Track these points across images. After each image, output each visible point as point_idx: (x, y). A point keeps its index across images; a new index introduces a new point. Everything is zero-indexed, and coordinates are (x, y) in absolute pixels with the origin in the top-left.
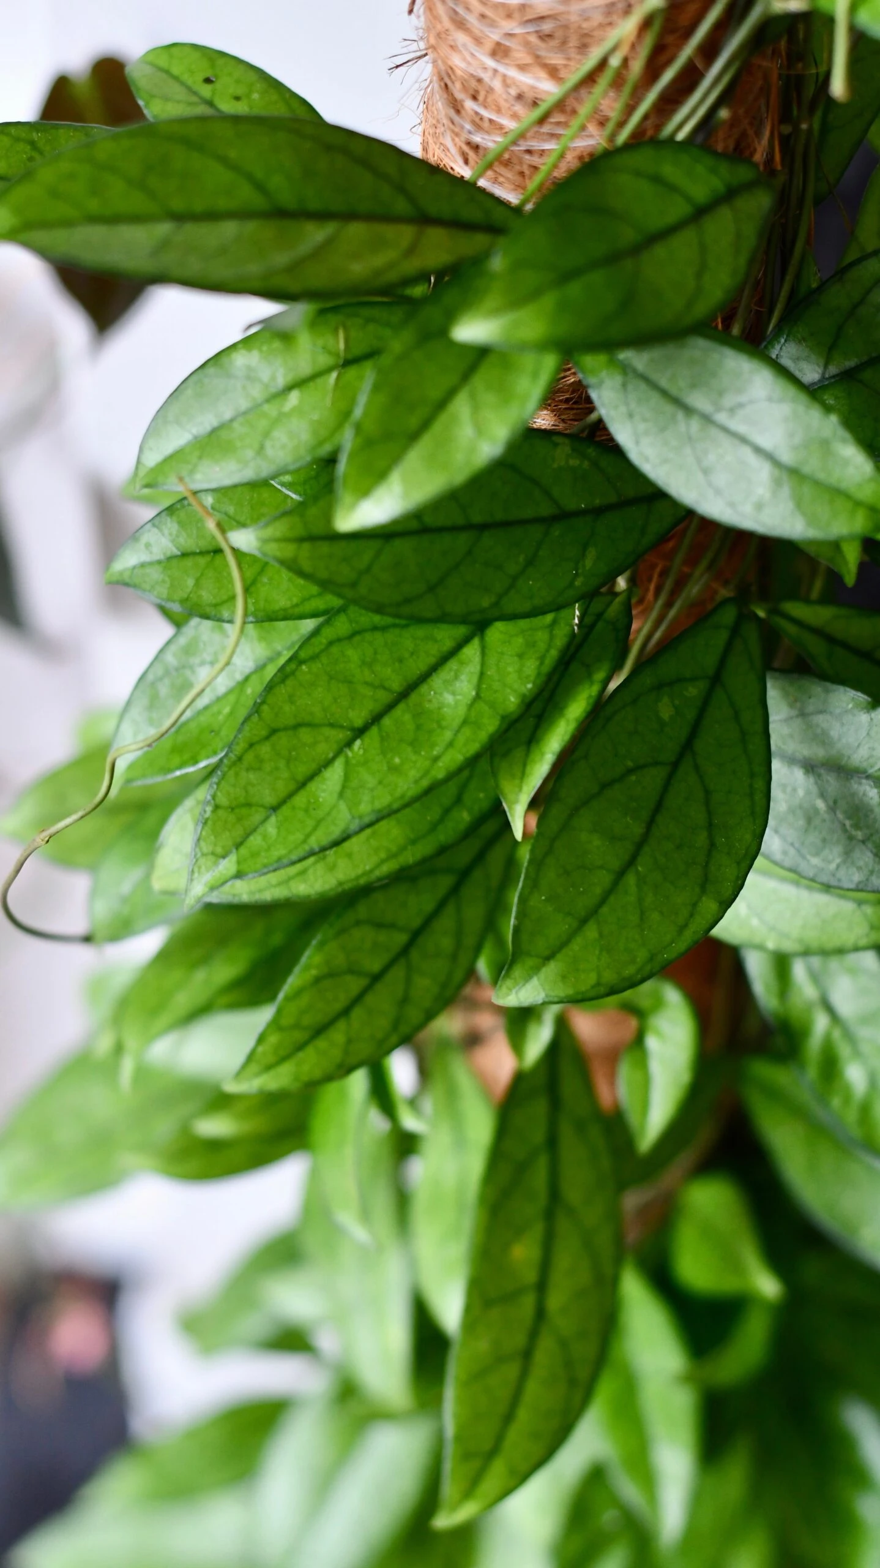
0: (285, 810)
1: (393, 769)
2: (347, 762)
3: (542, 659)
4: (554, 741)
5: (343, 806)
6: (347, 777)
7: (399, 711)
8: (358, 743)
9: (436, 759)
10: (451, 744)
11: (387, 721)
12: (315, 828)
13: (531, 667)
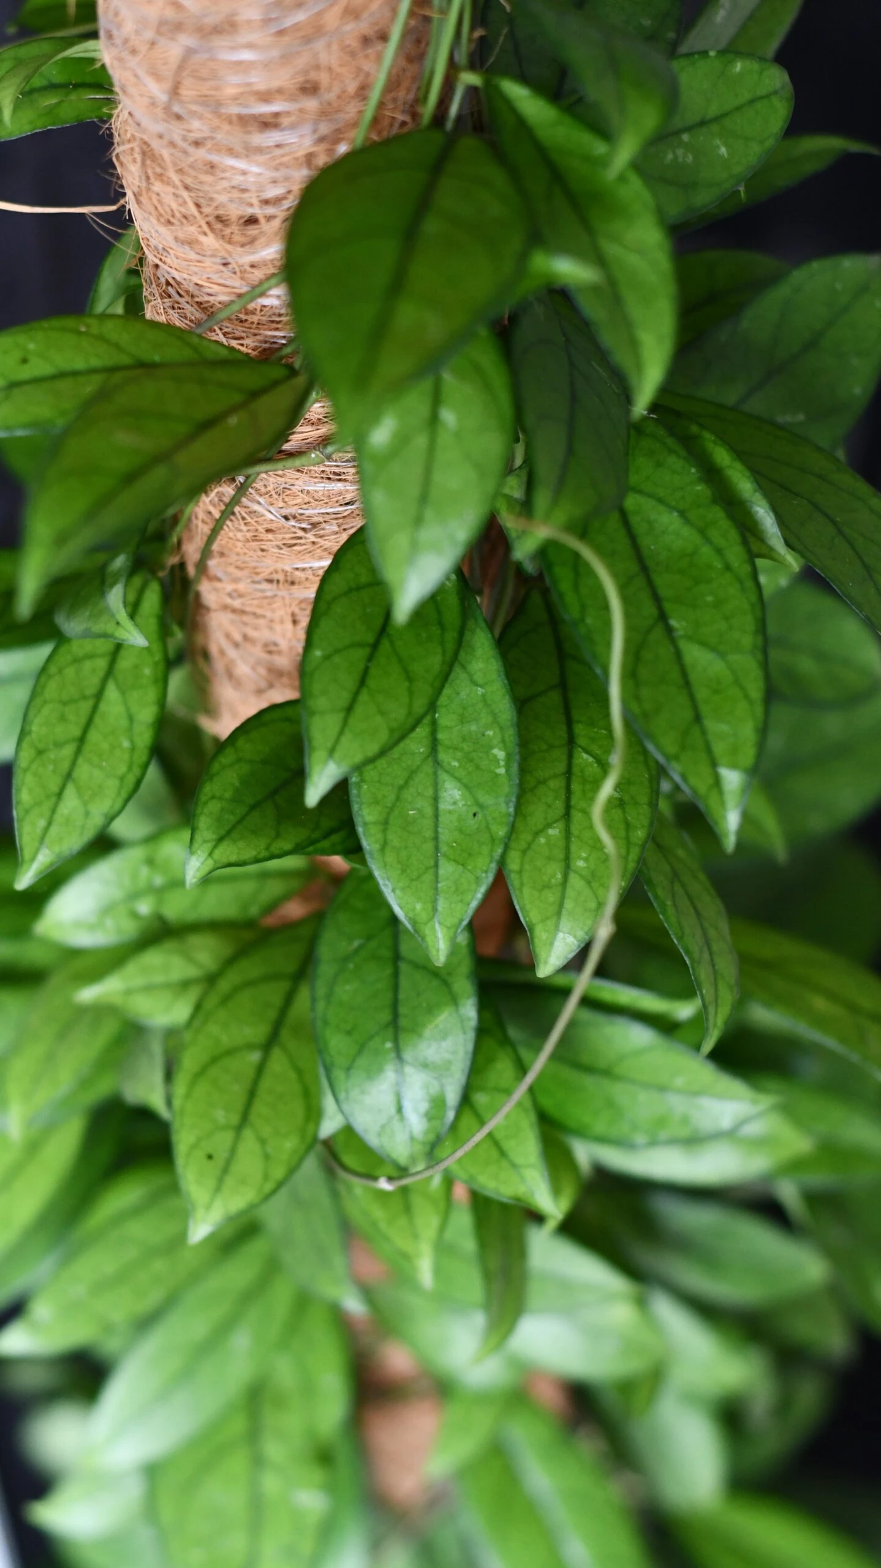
0: (704, 709)
1: (718, 604)
2: (690, 638)
3: (671, 451)
4: (744, 485)
5: (734, 658)
6: (704, 644)
7: (659, 580)
8: (673, 623)
9: (728, 567)
10: (719, 551)
11: (663, 592)
12: (742, 688)
13: (674, 462)
